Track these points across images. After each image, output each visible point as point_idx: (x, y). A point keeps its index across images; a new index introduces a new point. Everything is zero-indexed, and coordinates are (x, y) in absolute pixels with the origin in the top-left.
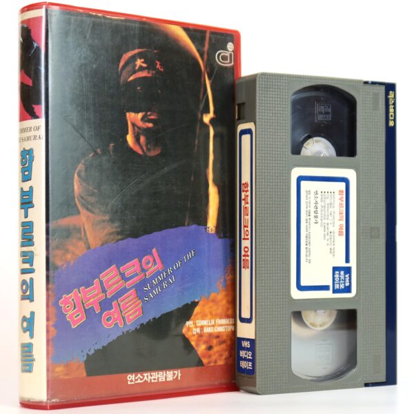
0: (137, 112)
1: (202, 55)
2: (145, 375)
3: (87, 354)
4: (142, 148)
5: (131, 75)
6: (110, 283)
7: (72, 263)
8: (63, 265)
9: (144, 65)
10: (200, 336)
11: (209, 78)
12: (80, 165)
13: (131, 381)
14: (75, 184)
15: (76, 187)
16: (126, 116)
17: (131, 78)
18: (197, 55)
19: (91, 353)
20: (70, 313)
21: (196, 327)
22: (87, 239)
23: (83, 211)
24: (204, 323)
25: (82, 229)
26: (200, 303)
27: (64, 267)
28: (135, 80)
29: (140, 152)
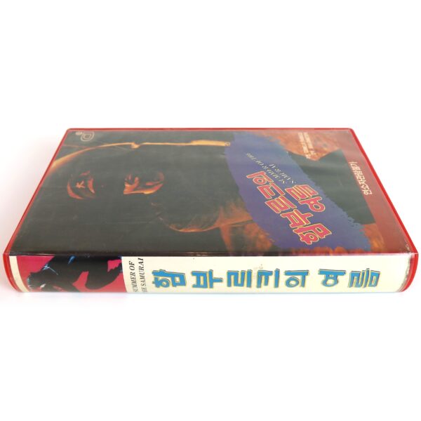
0: (124, 187)
1: (82, 149)
2: (360, 183)
3: (354, 222)
4: (157, 184)
5: (90, 191)
6: (283, 206)
7: (268, 234)
8: (271, 242)
9: (82, 183)
10: (316, 150)
11: (103, 144)
12: (171, 227)
13: (369, 192)
14: (189, 231)
15: (193, 231)
16: (126, 195)
17: (93, 191)
18: (81, 151)
19: (353, 220)
20: (318, 236)
21: (310, 153)
22: (243, 222)
23: (216, 225)
24: (305, 149)
25: (234, 226)
26: (289, 150)
27: (273, 241)
28: (94, 189)
29: (161, 185)
